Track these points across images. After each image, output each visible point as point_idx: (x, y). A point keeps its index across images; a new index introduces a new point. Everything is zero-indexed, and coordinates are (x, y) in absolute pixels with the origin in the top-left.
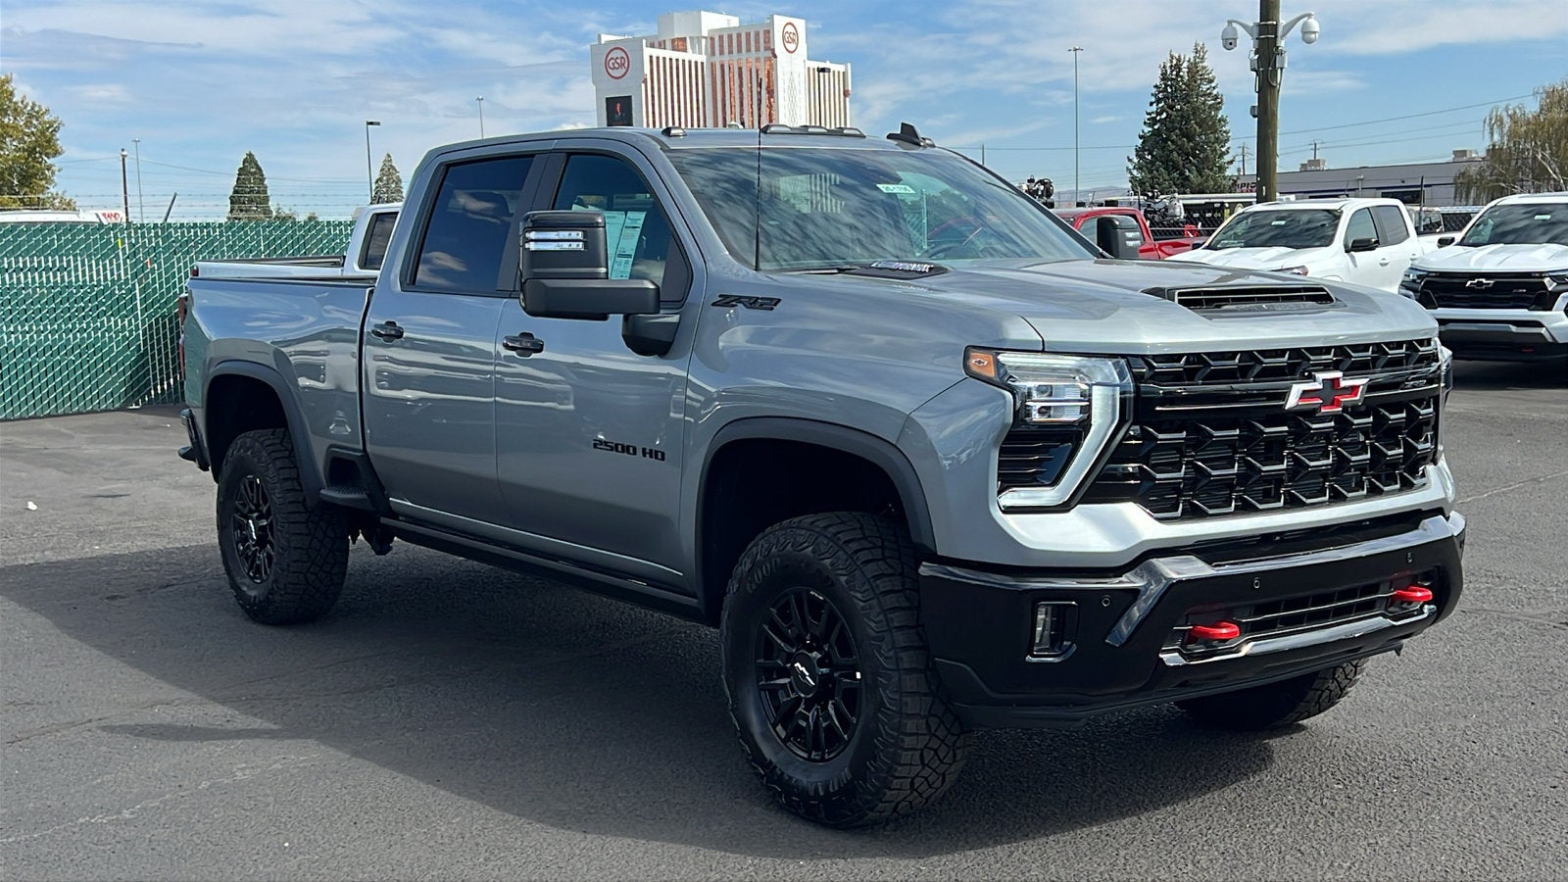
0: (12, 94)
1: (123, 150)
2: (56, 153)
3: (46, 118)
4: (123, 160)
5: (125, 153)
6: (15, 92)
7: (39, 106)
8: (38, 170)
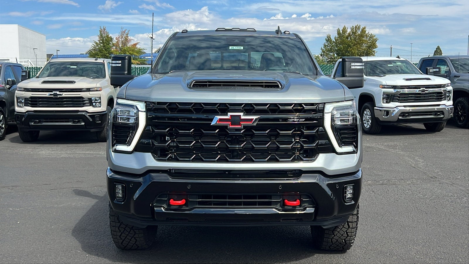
0: (365, 32)
1: (391, 46)
2: (376, 48)
3: (374, 38)
4: (391, 49)
5: (391, 47)
6: (366, 31)
7: (373, 35)
8: (371, 52)
